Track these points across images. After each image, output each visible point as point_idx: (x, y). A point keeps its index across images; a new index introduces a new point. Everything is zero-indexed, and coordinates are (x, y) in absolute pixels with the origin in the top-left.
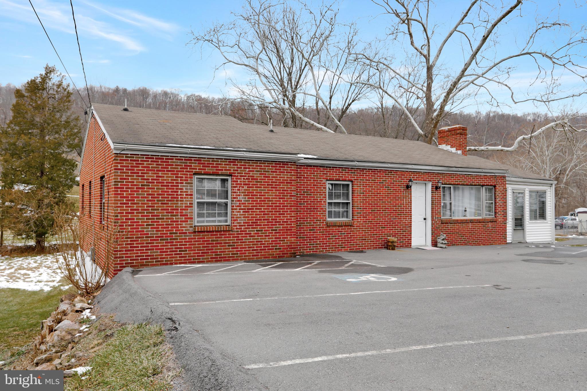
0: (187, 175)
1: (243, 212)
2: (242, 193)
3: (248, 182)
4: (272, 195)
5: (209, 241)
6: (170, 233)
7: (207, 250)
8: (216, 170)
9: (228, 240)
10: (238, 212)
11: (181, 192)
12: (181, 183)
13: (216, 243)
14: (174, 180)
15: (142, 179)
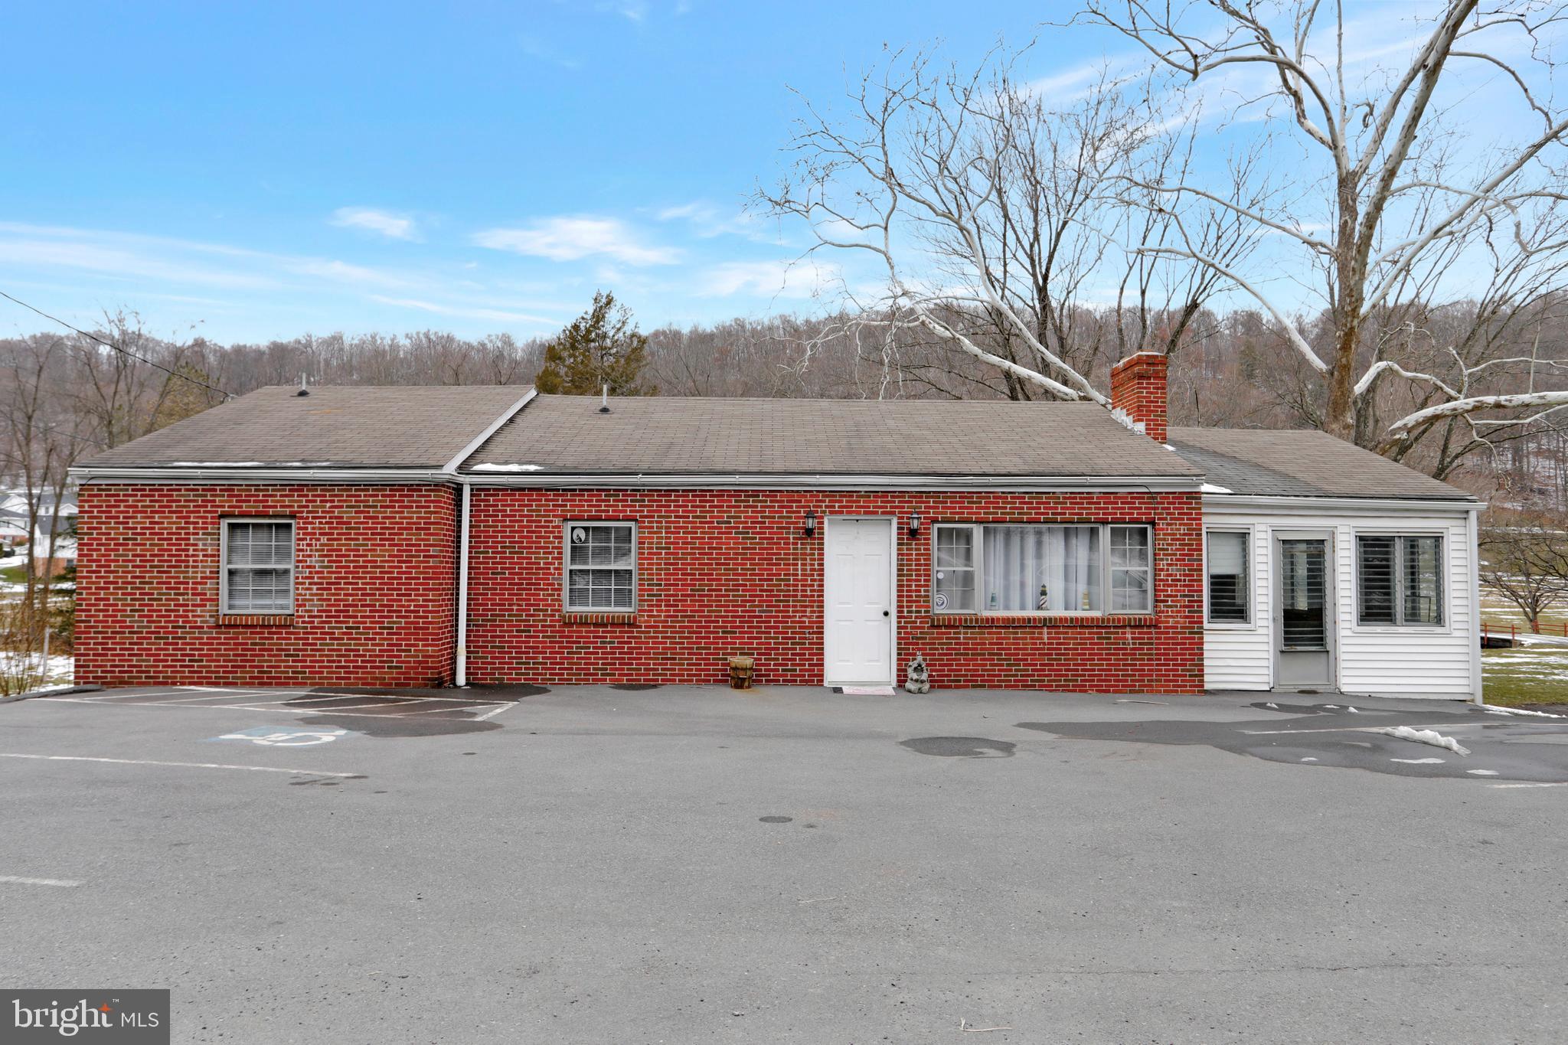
0: (207, 518)
1: (318, 589)
2: (317, 550)
3: (330, 528)
4: (383, 554)
5: (247, 644)
6: (173, 627)
7: (242, 661)
8: (264, 507)
9: (286, 644)
10: (307, 589)
11: (194, 550)
12: (194, 534)
13: (260, 650)
14: (182, 528)
15: (124, 528)
